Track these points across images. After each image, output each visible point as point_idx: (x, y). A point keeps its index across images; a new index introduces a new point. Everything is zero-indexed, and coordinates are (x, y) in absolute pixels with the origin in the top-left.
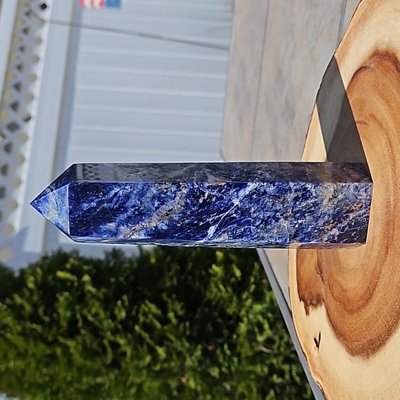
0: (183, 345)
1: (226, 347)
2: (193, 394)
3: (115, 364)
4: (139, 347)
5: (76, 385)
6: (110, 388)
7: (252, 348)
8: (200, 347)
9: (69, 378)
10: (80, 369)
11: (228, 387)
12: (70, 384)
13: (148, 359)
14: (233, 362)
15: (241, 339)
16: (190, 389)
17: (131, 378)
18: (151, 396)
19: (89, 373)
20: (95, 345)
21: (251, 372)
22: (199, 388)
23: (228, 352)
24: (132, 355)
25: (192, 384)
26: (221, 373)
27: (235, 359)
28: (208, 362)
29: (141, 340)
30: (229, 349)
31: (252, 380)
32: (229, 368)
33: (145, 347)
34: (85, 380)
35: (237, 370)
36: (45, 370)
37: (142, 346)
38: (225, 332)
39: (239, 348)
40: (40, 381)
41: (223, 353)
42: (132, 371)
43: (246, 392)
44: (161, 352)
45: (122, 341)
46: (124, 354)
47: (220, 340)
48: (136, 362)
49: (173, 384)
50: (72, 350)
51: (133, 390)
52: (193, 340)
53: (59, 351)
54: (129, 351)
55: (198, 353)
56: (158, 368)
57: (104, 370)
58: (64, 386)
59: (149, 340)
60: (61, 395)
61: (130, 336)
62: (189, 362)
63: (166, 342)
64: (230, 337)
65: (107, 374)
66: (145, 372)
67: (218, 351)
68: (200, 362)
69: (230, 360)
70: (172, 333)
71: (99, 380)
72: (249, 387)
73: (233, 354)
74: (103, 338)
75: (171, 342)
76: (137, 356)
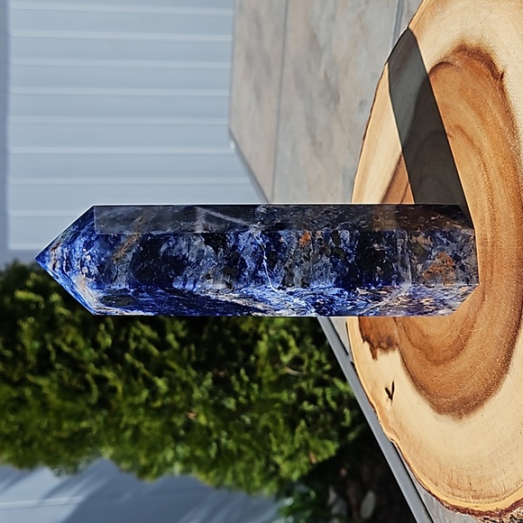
0: (188, 374)
1: (242, 372)
2: (205, 432)
3: (103, 403)
4: (133, 381)
5: (55, 433)
6: (99, 432)
7: (275, 371)
8: (210, 375)
9: (44, 425)
10: (58, 413)
11: (248, 420)
12: (47, 432)
13: (145, 394)
14: (253, 389)
15: (262, 361)
16: (201, 427)
17: (125, 419)
18: (152, 438)
19: (70, 417)
20: (74, 382)
21: (275, 401)
22: (212, 424)
23: (246, 378)
24: (124, 390)
25: (202, 420)
26: (238, 404)
27: (255, 386)
28: (221, 392)
29: (134, 372)
30: (247, 374)
31: (277, 409)
32: (247, 397)
33: (140, 380)
34: (66, 425)
35: (258, 399)
36: (12, 418)
37: (136, 379)
38: (241, 353)
39: (259, 373)
40: (7, 431)
41: (240, 379)
42: (125, 410)
43: (271, 425)
44: (161, 383)
45: (109, 374)
46: (114, 390)
47: (235, 364)
48: (130, 399)
49: (179, 421)
50: (45, 391)
51: (128, 433)
52: (201, 367)
53: (28, 392)
54: (120, 388)
55: (208, 382)
56: (158, 404)
57: (88, 411)
58: (39, 435)
59: (144, 371)
60: (35, 446)
61: (120, 367)
62: (197, 394)
63: (166, 372)
64: (247, 359)
65: (93, 417)
66: (141, 410)
67: (233, 378)
68: (212, 393)
69: (249, 387)
70: (173, 360)
71: (84, 424)
72: (273, 418)
73: (252, 380)
74: (85, 372)
75: (173, 370)
76: (130, 391)
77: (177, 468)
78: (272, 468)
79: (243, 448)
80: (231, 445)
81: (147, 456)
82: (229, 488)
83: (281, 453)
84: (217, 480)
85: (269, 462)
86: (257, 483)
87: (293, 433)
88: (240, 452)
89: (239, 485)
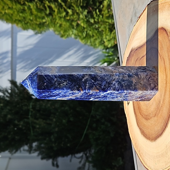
0: (79, 10)
1: (97, 10)
2: (82, 28)
3: (50, 14)
4: (60, 9)
5: (35, 22)
6: (48, 24)
7: (108, 12)
8: (86, 11)
9: (31, 19)
10: (36, 16)
11: (97, 26)
12: (32, 21)
13: (64, 14)
14: (100, 17)
15: (104, 9)
16: (81, 26)
17: (57, 21)
18: (65, 28)
19: (39, 18)
20: (41, 7)
21: (107, 22)
22: (85, 26)
23: (98, 13)
24: (57, 12)
25: (82, 25)
26: (94, 21)
28: (89, 16)
29: (61, 6)
30: (99, 11)
31: (107, 25)
32: (98, 19)
33: (63, 10)
34: (38, 20)
35: (101, 21)
36: (21, 14)
37: (62, 8)
38: (98, 4)
39: (103, 12)
40: (20, 19)
41: (96, 13)
42: (57, 17)
43: (104, 30)
44: (70, 11)
45: (53, 6)
46: (54, 11)
47: (95, 7)
48: (59, 15)
49: (74, 24)
50: (32, 7)
51: (58, 25)
52: (83, 8)
53: (26, 8)
54: (56, 10)
55: (85, 13)
56: (68, 18)
57: (46, 17)
59: (64, 6)
60: (29, 24)
61: (56, 4)
62: (81, 16)
63: (72, 8)
64: (99, 6)
66: (63, 19)
67: (94, 12)
68: (86, 16)
70: (74, 4)
71: (44, 21)
72: (105, 27)
73: (100, 14)
74: (45, 4)
76: (59, 12)
77: (73, 36)
78: (102, 42)
79: (94, 34)
80: (91, 33)
81: (64, 33)
82: (89, 45)
83: (106, 38)
84: (85, 42)
85: (102, 40)
86: (97, 45)
87: (111, 34)
88: (93, 36)
89: (92, 45)
